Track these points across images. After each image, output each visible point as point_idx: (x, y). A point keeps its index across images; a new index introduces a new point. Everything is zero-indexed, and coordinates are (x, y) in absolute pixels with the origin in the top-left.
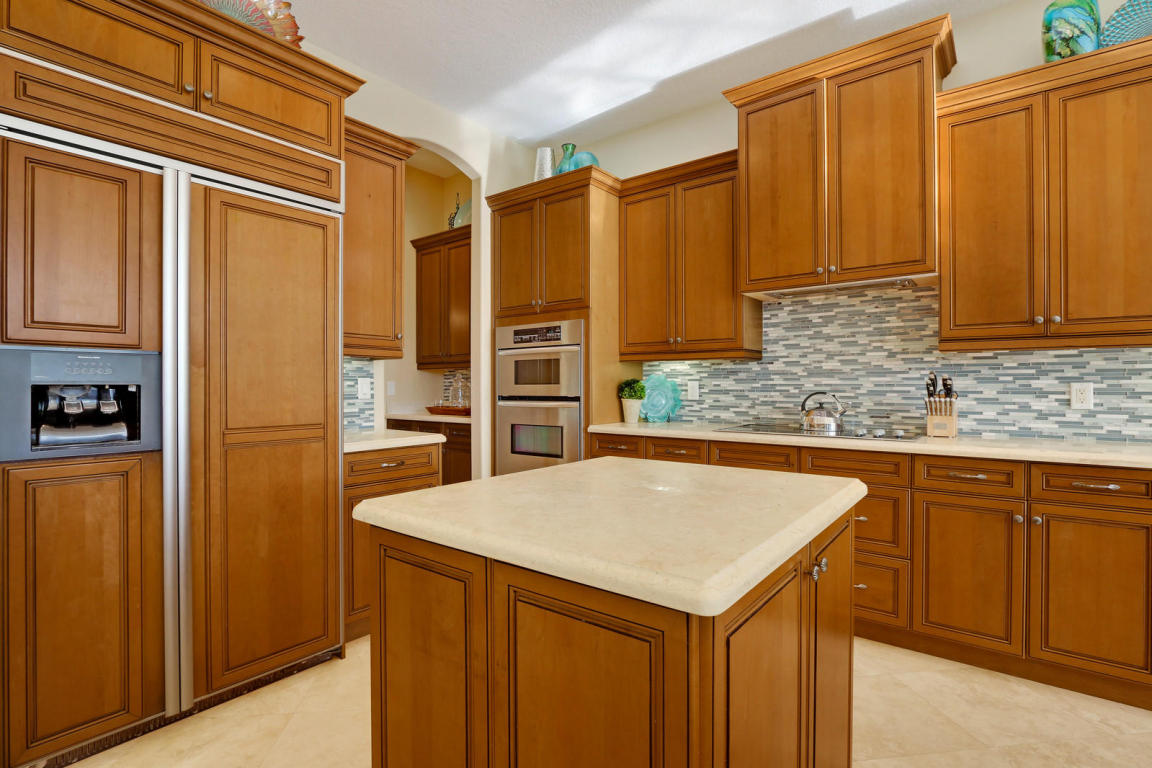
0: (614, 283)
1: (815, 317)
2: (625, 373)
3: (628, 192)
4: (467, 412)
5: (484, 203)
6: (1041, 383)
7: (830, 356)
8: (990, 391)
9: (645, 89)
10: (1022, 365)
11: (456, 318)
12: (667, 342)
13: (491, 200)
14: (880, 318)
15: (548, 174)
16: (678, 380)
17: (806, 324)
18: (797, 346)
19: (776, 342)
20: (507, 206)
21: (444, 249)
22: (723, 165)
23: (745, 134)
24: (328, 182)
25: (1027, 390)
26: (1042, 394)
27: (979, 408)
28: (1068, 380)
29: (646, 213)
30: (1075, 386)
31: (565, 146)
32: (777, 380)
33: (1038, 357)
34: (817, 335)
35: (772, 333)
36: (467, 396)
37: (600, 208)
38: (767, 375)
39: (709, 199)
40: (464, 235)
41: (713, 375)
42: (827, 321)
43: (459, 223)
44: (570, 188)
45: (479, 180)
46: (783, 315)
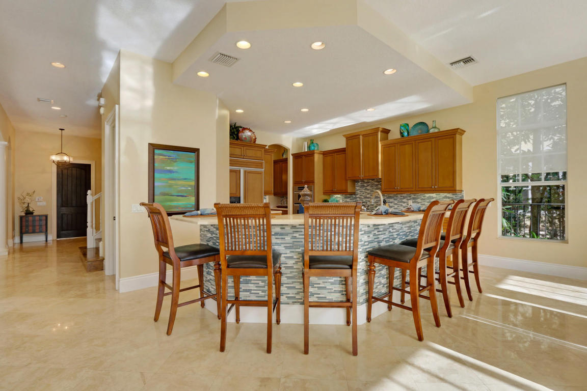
0: (321, 176)
1: (365, 185)
2: (325, 197)
3: (325, 154)
4: (287, 207)
5: (291, 155)
6: (404, 200)
7: (368, 194)
8: (396, 202)
9: (328, 130)
10: (401, 197)
11: (284, 177)
12: (332, 191)
13: (292, 155)
14: (377, 185)
15: (306, 150)
16: (338, 199)
17: (364, 186)
18: (362, 191)
19: (358, 190)
20: (297, 156)
21: (281, 163)
22: (342, 151)
23: (347, 144)
24: (262, 166)
25: (402, 202)
26: (404, 203)
27: (394, 205)
28: (408, 200)
29: (329, 158)
30: (409, 201)
31: (311, 140)
32: (358, 199)
33: (404, 195)
34: (366, 189)
35: (357, 188)
36: (287, 203)
37: (317, 158)
38: (356, 198)
39: (340, 157)
40: (286, 160)
41: (346, 198)
42: (368, 186)
43: (285, 157)
44: (310, 154)
45: (289, 150)
46: (359, 184)
